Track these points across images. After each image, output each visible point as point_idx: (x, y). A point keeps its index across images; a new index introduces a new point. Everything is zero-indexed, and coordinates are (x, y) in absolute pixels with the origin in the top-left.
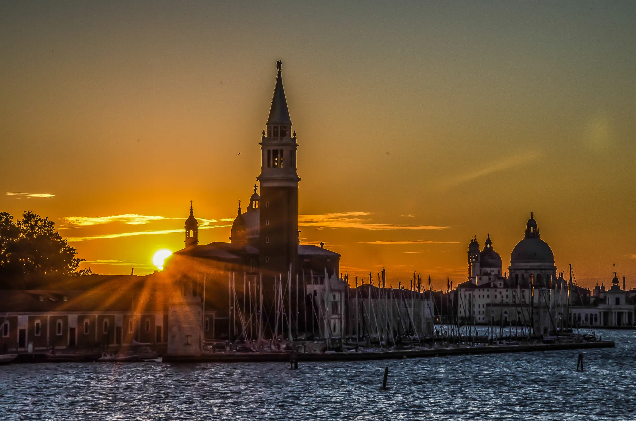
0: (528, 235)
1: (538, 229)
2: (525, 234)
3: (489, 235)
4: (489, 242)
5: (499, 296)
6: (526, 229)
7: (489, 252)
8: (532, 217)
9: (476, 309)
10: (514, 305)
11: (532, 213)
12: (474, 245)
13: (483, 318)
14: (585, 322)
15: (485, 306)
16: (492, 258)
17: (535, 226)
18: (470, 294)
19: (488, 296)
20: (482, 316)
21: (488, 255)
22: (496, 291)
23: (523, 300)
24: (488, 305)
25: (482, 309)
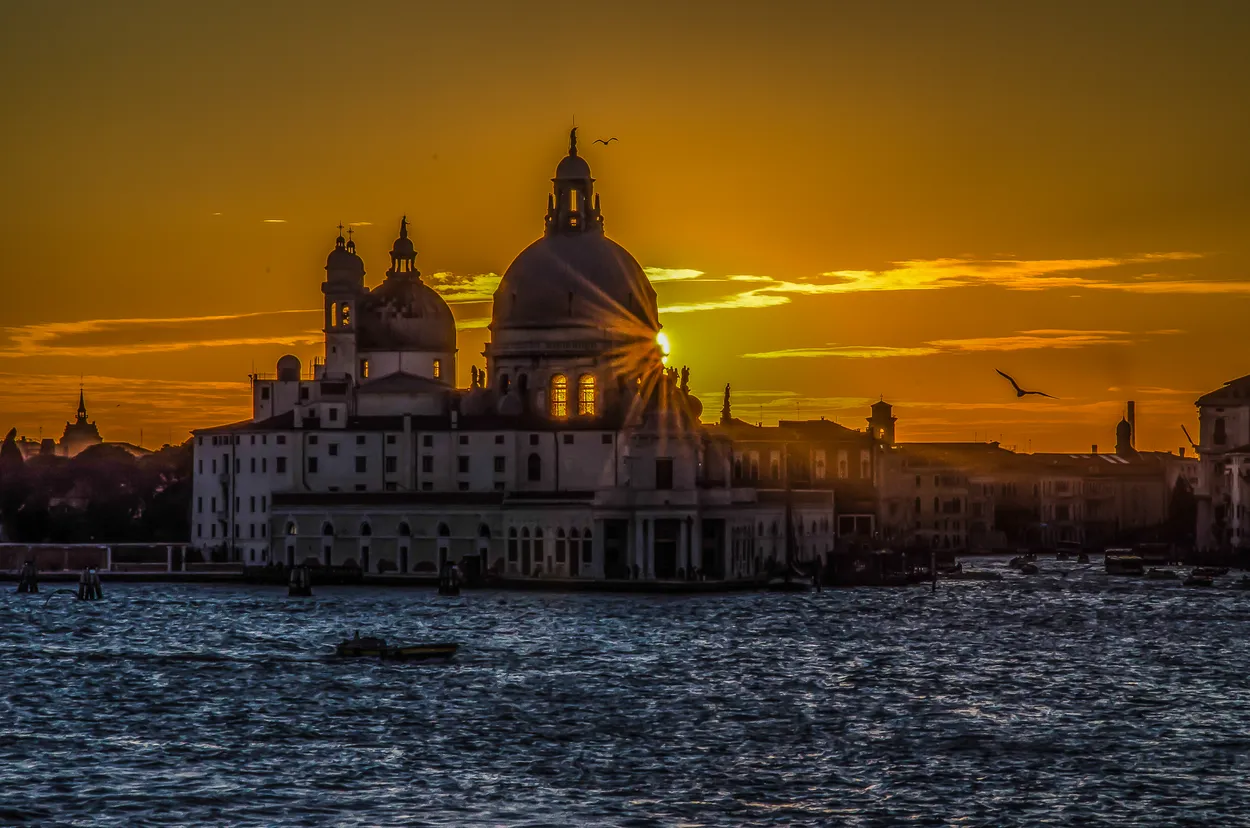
0: (559, 222)
1: (597, 197)
2: (547, 218)
3: (404, 223)
4: (403, 248)
5: (326, 461)
6: (551, 197)
7: (405, 290)
8: (573, 151)
9: (244, 518)
10: (390, 496)
11: (573, 132)
12: (343, 262)
13: (264, 553)
14: (555, 564)
15: (269, 502)
16: (409, 315)
17: (584, 185)
18: (226, 457)
19: (281, 464)
20: (260, 546)
21: (395, 300)
22: (314, 440)
23: (423, 477)
24: (280, 499)
25: (261, 518)
